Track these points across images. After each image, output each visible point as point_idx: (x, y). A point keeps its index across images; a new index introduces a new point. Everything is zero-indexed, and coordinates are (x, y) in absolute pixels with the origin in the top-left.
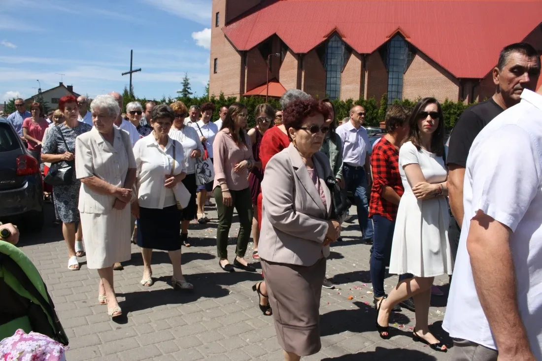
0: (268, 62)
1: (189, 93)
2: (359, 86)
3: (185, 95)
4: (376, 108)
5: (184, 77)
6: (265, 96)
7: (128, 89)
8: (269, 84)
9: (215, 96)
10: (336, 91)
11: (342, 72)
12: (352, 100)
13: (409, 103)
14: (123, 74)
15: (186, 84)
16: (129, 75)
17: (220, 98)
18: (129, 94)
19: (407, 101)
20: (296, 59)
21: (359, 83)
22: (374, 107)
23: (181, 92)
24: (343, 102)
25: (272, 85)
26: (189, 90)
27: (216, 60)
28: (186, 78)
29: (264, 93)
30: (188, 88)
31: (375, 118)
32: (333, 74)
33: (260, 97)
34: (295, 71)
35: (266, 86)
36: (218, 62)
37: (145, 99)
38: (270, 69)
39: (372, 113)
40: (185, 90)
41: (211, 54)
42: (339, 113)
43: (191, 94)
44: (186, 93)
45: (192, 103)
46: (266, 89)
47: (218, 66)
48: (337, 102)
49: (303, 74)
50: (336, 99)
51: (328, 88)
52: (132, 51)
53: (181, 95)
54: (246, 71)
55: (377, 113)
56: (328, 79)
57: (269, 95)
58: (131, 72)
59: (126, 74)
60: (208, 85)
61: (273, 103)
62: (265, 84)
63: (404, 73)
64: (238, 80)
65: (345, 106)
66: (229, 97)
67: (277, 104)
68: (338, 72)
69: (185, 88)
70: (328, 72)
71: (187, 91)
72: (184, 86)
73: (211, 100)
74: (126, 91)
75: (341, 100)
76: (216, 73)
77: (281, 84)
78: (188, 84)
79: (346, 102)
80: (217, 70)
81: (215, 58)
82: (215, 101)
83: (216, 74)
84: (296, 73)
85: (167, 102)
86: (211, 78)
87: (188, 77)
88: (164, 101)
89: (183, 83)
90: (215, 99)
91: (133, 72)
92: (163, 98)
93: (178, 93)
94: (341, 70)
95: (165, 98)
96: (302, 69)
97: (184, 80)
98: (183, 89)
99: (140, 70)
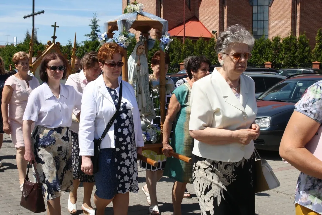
1: (98, 36)
2: (290, 22)
3: (94, 38)
4: (307, 46)
6: (182, 37)
7: (31, 34)
8: (186, 24)
11: (271, 6)
12: (279, 38)
14: (25, 17)
15: (95, 27)
21: (291, 18)
22: (305, 45)
23: (89, 35)
24: (269, 41)
26: (98, 33)
28: (94, 20)
29: (181, 34)
30: (97, 31)
31: (306, 57)
35: (182, 26)
38: (189, 7)
39: (303, 52)
42: (265, 53)
44: (95, 36)
46: (183, 30)
48: (262, 41)
49: (226, 10)
51: (255, 25)
53: (89, 39)
54: (162, 10)
55: (309, 51)
56: (254, 15)
57: (186, 36)
58: (33, 15)
59: (28, 16)
61: (190, 44)
65: (273, 45)
67: (195, 46)
68: (265, 7)
69: (94, 31)
70: (254, 7)
71: (96, 34)
72: (93, 28)
74: (28, 36)
77: (201, 23)
78: (97, 26)
79: (273, 40)
85: (73, 47)
89: (91, 25)
91: (35, 15)
92: (68, 43)
93: (86, 37)
94: (269, 4)
95: (71, 43)
96: (224, 5)
97: (93, 22)
98: (92, 32)
99: (43, 12)
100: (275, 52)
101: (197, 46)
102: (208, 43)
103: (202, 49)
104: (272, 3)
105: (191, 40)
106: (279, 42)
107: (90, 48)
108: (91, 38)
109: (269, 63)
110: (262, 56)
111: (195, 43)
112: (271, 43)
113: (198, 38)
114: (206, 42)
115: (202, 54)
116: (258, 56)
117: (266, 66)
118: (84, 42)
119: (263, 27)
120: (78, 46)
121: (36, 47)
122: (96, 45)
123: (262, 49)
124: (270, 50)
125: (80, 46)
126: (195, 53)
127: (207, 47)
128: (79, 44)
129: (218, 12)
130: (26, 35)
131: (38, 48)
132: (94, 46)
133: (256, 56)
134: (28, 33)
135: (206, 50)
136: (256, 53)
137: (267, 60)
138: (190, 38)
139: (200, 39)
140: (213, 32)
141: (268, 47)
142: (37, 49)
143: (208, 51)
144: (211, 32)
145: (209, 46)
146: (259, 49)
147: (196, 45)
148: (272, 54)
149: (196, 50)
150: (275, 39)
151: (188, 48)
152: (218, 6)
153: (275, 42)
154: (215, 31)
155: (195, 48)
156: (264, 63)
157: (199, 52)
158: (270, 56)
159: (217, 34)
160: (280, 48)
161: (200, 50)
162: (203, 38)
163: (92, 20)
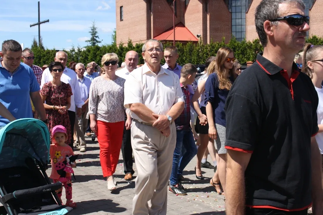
0: (173, 7)
1: (97, 42)
3: (94, 44)
5: (92, 26)
6: (172, 41)
8: (175, 28)
9: (123, 44)
10: (241, 32)
11: (247, 13)
13: (317, 39)
14: (31, 26)
15: (94, 33)
16: (37, 26)
17: (128, 45)
18: (38, 45)
19: (314, 38)
20: (201, 3)
23: (89, 41)
24: (250, 43)
25: (178, 29)
26: (97, 39)
27: (121, 7)
28: (94, 27)
29: (171, 38)
30: (96, 37)
32: (238, 15)
33: (168, 42)
34: (200, 15)
35: (173, 31)
36: (123, 9)
37: (54, 49)
38: (176, 15)
40: (93, 39)
41: (117, 2)
42: (246, 54)
43: (100, 42)
44: (95, 41)
45: (101, 51)
46: (173, 34)
47: (123, 14)
48: (244, 43)
49: (208, 17)
50: (243, 40)
51: (234, 28)
52: (39, 3)
54: (152, 17)
56: (233, 20)
57: (176, 40)
58: (39, 24)
59: (34, 25)
60: (115, 32)
61: (181, 47)
62: (171, 28)
63: (310, 10)
64: (144, 27)
65: (253, 47)
66: (137, 44)
68: (242, 13)
69: (93, 37)
70: (233, 14)
71: (95, 40)
72: (92, 35)
73: (120, 47)
74: (35, 43)
75: (247, 41)
76: (122, 20)
77: (186, 28)
78: (96, 32)
79: (253, 43)
80: (123, 18)
81: (121, 6)
82: (124, 48)
83: (122, 22)
84: (201, 16)
85: (76, 51)
86: (117, 25)
87: (95, 26)
88: (74, 50)
89: (90, 32)
90: (124, 46)
91: (41, 23)
92: (72, 48)
93: (87, 42)
94: (246, 11)
95: (74, 48)
96: (207, 12)
97: (92, 30)
98: (92, 38)
99: (48, 21)
100: (255, 53)
101: (187, 49)
102: (196, 46)
103: (192, 51)
104: (248, 10)
105: (181, 44)
106: (259, 44)
107: (92, 52)
108: (91, 43)
109: (250, 62)
110: (245, 56)
111: (185, 46)
112: (252, 45)
113: (187, 42)
114: (194, 45)
115: (191, 56)
116: (241, 56)
117: (248, 65)
118: (85, 47)
119: (241, 31)
120: (80, 50)
121: (42, 52)
122: (96, 50)
123: (244, 50)
124: (251, 51)
125: (82, 50)
126: (185, 54)
127: (196, 49)
128: (81, 49)
129: (202, 18)
130: (33, 41)
131: (45, 53)
132: (94, 50)
133: (239, 56)
134: (35, 39)
135: (195, 52)
136: (239, 54)
137: (249, 60)
138: (180, 41)
139: (189, 42)
140: (198, 36)
141: (249, 48)
142: (43, 54)
143: (196, 53)
144: (196, 36)
145: (197, 48)
146: (241, 51)
147: (185, 48)
148: (252, 54)
149: (186, 52)
150: (255, 41)
151: (179, 50)
152: (201, 13)
153: (255, 44)
154: (199, 35)
155: (185, 51)
156: (246, 62)
157: (189, 54)
158: (251, 56)
159: (201, 38)
160: (260, 49)
161: (189, 52)
162: (191, 41)
163: (91, 27)
